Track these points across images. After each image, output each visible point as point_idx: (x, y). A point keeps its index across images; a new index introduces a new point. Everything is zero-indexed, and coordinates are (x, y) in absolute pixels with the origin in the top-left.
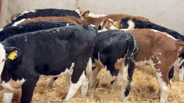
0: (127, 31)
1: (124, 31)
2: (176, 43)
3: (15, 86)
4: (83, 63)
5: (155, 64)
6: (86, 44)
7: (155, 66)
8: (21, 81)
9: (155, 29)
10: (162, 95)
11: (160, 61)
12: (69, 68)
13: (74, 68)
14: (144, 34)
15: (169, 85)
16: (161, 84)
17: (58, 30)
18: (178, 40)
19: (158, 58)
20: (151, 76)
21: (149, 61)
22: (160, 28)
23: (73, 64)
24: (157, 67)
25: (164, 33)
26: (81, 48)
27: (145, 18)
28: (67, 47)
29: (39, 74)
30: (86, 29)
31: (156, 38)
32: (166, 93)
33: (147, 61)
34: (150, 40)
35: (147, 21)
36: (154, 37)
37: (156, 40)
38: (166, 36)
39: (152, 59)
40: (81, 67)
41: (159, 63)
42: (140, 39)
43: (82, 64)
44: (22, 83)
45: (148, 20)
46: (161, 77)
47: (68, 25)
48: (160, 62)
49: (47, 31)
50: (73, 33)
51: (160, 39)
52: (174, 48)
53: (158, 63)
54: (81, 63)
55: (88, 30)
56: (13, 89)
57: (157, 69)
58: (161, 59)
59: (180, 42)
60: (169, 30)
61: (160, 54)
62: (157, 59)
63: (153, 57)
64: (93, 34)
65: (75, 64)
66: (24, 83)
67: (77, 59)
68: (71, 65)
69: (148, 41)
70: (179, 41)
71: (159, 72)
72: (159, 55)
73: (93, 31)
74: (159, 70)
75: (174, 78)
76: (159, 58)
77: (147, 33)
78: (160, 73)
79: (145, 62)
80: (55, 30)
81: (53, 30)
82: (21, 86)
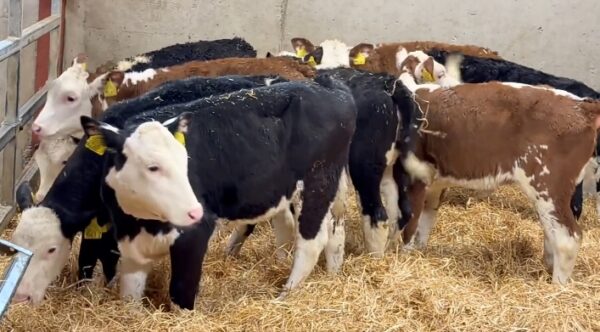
0: (435, 91)
1: (428, 90)
2: (583, 107)
3: (151, 251)
4: (328, 178)
5: (533, 177)
6: (330, 127)
7: (532, 184)
8: (168, 235)
9: (518, 80)
10: (559, 262)
11: (548, 168)
12: (289, 197)
13: (303, 195)
14: (487, 100)
15: (578, 234)
16: (553, 232)
17: (251, 93)
18: (586, 98)
19: (540, 162)
20: (518, 214)
21: (512, 173)
22: (531, 77)
23: (300, 185)
24: (538, 185)
25: (544, 88)
26: (318, 136)
27: (487, 50)
28: (281, 136)
29: (215, 216)
30: (326, 86)
31: (525, 105)
32: (569, 258)
33: (508, 175)
34: (509, 114)
35: (494, 57)
36: (518, 104)
37: (527, 110)
38: (552, 93)
39: (522, 165)
40: (322, 190)
41: (545, 174)
42: (478, 115)
43: (325, 182)
44: (172, 242)
45: (496, 53)
46: (552, 213)
47: (268, 82)
48: (546, 170)
49: (222, 97)
50: (291, 98)
51: (537, 106)
52: (582, 122)
53: (542, 174)
54: (321, 180)
55: (331, 89)
56: (144, 261)
57: (539, 190)
58: (549, 162)
59: (593, 104)
60: (557, 79)
61: (545, 147)
62: (538, 163)
63: (525, 159)
64: (348, 98)
65: (306, 185)
66: (177, 241)
67: (310, 169)
68: (294, 188)
69: (503, 118)
70: (589, 102)
71: (546, 199)
72: (543, 151)
73: (346, 91)
74: (546, 193)
75: (585, 218)
76: (542, 160)
77: (497, 96)
78: (551, 200)
79: (501, 177)
80: (243, 95)
81: (239, 94)
82: (168, 249)
